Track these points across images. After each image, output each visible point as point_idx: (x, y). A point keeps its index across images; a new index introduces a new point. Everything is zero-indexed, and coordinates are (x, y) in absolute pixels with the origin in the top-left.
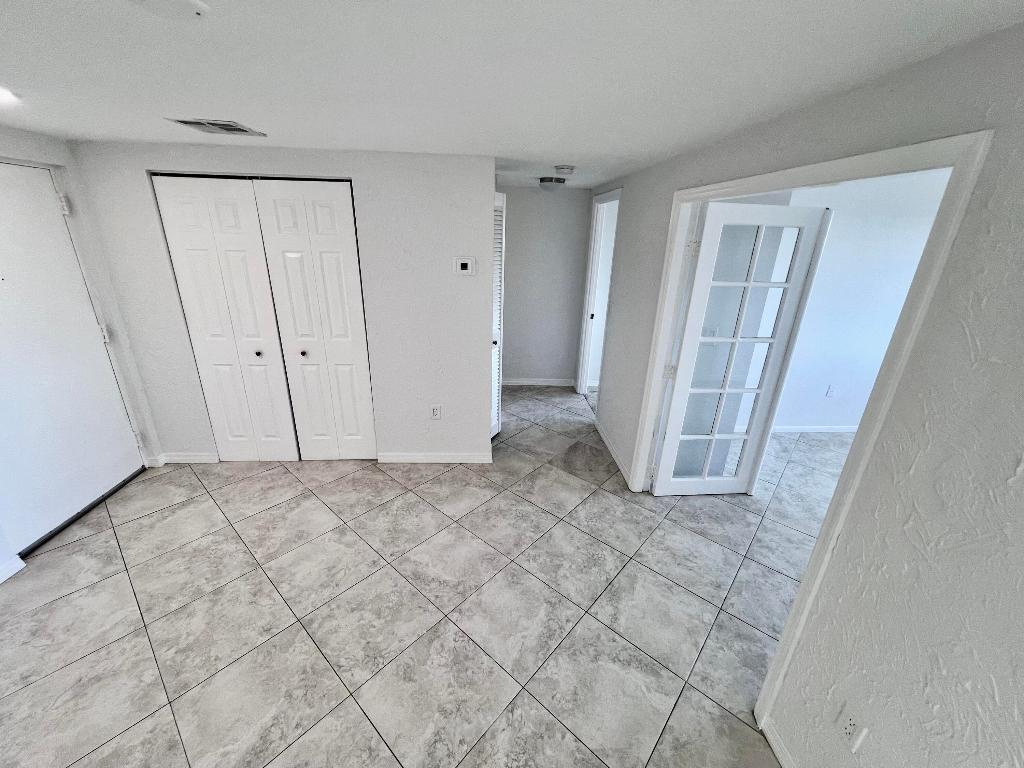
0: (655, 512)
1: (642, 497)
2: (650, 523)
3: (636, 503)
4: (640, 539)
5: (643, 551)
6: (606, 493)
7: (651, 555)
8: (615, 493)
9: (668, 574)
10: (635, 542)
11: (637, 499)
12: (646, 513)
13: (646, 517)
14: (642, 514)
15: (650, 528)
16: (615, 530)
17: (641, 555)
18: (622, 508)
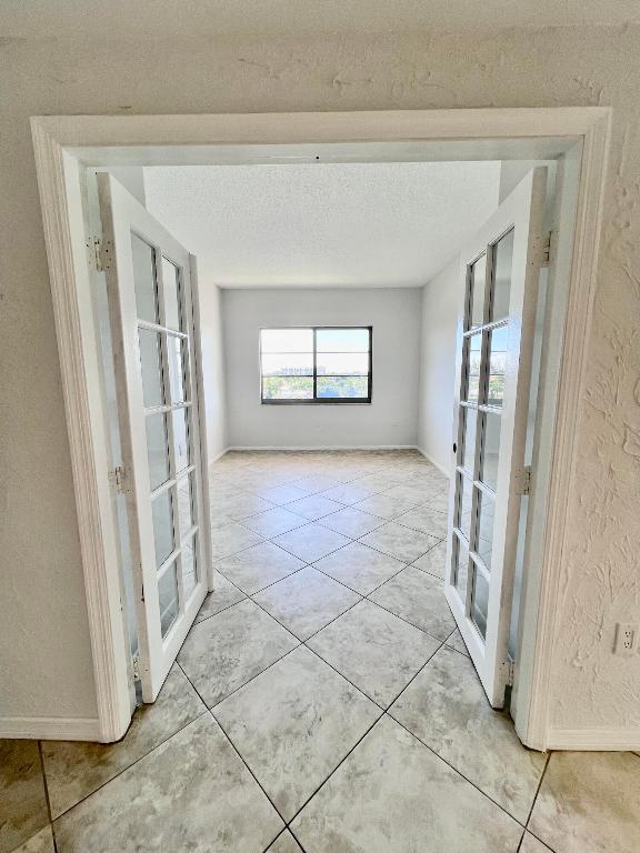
0: (188, 720)
1: (144, 726)
2: (212, 741)
3: (151, 746)
4: (242, 783)
5: (275, 789)
6: (85, 809)
7: (283, 772)
8: (94, 784)
9: (328, 762)
10: (245, 796)
11: (142, 740)
12: (184, 737)
13: (193, 742)
14: (183, 747)
15: (223, 748)
16: (202, 833)
17: (283, 796)
18: (150, 787)
